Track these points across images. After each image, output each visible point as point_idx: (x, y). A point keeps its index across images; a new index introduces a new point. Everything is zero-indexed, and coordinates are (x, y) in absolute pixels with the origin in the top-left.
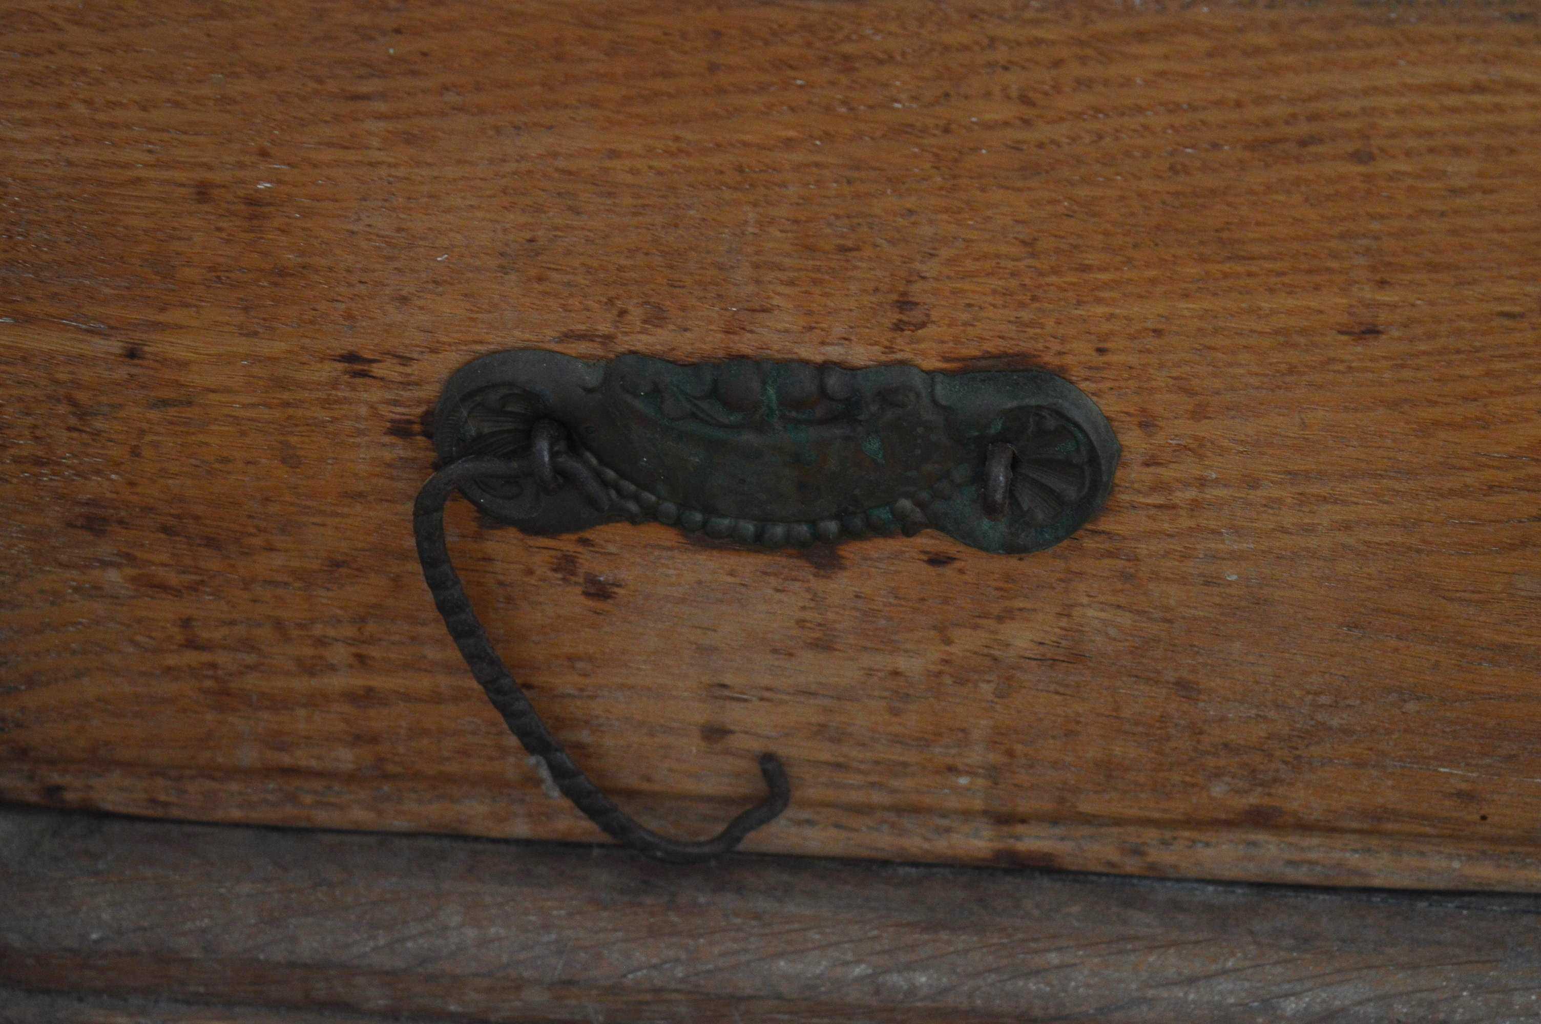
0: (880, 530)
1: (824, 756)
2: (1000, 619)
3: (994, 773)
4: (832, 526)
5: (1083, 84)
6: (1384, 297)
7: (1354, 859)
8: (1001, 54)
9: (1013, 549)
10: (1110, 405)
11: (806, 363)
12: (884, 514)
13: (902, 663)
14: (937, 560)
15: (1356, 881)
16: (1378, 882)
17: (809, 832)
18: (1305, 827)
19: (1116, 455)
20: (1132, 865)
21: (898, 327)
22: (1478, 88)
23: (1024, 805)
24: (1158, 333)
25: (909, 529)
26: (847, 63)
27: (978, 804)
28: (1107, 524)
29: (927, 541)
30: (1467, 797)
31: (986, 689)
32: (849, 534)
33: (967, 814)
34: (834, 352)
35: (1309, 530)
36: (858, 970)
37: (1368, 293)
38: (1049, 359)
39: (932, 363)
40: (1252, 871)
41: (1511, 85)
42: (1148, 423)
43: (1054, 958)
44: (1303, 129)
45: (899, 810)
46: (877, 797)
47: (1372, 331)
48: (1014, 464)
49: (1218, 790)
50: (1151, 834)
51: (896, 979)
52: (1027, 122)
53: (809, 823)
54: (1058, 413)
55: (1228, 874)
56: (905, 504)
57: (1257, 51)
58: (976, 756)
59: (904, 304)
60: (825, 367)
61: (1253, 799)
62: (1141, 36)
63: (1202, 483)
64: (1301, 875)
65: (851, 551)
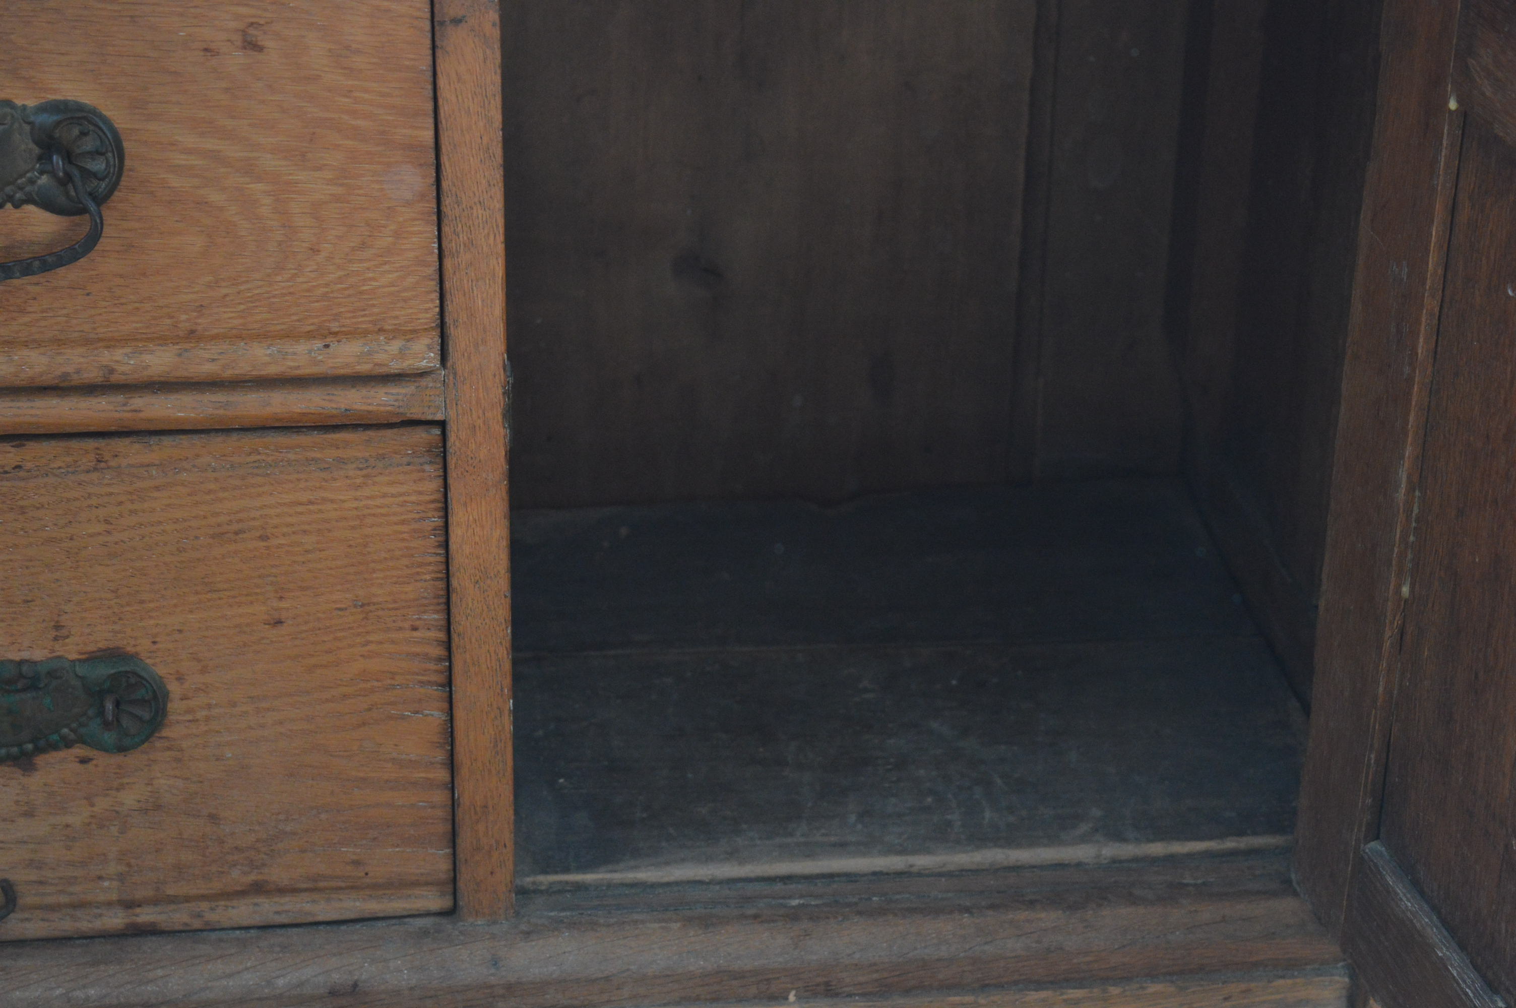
0: (54, 747)
1: (33, 878)
2: (118, 790)
3: (121, 877)
4: (30, 746)
5: (133, 512)
6: (283, 604)
7: (308, 907)
8: (94, 501)
9: (122, 749)
10: (161, 671)
11: (11, 661)
12: (55, 737)
13: (70, 819)
14: (84, 761)
15: (310, 919)
16: (320, 918)
17: (27, 925)
18: (282, 891)
19: (166, 695)
20: (197, 924)
21: (56, 639)
22: (311, 502)
23: (139, 894)
24: (180, 631)
25: (69, 745)
26: (23, 510)
27: (114, 897)
28: (165, 733)
29: (79, 751)
30: (357, 863)
31: (114, 830)
32: (39, 750)
33: (109, 904)
34: (25, 655)
35: (262, 726)
36: (58, 992)
37: (276, 604)
38: (130, 649)
39: (74, 656)
40: (257, 920)
41: (324, 500)
42: (180, 678)
43: (160, 973)
44: (235, 527)
45: (74, 906)
46: (64, 899)
47: (279, 622)
48: (117, 704)
49: (235, 873)
50: (204, 905)
51: (79, 994)
52: (109, 532)
53: (27, 920)
54: (135, 674)
55: (245, 923)
56: (65, 731)
57: (210, 492)
58: (113, 868)
59: (58, 627)
60: (21, 662)
61: (252, 877)
62: (157, 488)
63: (209, 706)
64: (283, 919)
65: (40, 760)
